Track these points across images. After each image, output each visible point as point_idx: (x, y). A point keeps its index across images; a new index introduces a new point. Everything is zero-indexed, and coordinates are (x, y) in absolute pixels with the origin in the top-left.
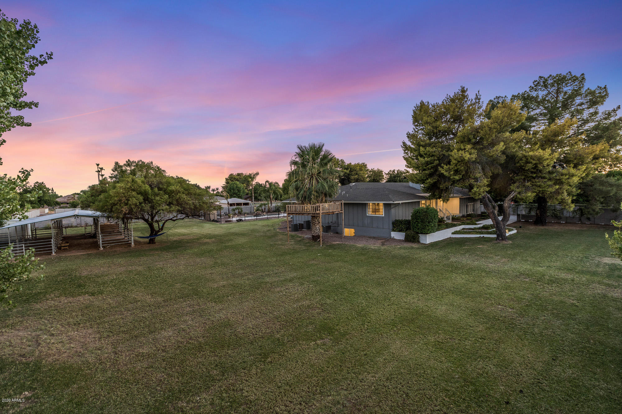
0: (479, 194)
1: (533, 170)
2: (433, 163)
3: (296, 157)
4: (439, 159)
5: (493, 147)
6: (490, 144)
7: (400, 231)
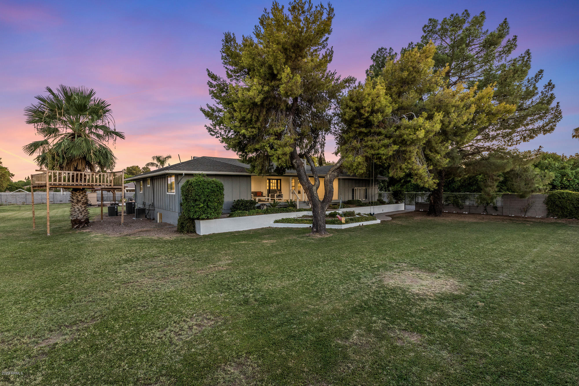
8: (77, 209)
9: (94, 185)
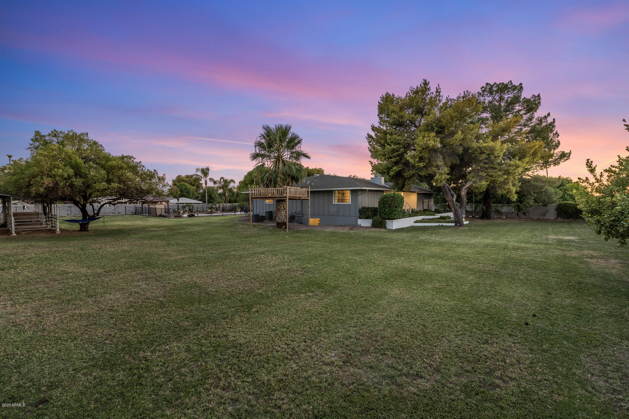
0: (441, 181)
1: (486, 161)
2: (399, 151)
3: (261, 138)
4: (404, 148)
5: (453, 136)
6: (450, 134)
7: (367, 218)
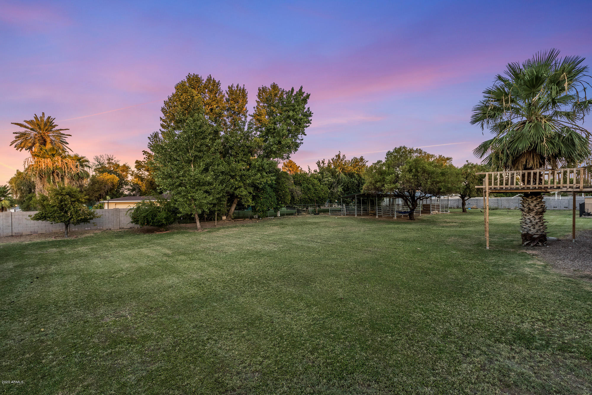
8: (529, 221)
9: (549, 187)
